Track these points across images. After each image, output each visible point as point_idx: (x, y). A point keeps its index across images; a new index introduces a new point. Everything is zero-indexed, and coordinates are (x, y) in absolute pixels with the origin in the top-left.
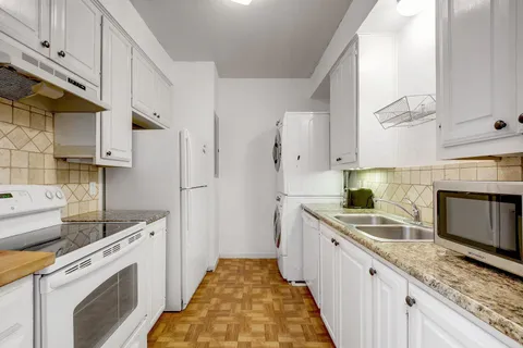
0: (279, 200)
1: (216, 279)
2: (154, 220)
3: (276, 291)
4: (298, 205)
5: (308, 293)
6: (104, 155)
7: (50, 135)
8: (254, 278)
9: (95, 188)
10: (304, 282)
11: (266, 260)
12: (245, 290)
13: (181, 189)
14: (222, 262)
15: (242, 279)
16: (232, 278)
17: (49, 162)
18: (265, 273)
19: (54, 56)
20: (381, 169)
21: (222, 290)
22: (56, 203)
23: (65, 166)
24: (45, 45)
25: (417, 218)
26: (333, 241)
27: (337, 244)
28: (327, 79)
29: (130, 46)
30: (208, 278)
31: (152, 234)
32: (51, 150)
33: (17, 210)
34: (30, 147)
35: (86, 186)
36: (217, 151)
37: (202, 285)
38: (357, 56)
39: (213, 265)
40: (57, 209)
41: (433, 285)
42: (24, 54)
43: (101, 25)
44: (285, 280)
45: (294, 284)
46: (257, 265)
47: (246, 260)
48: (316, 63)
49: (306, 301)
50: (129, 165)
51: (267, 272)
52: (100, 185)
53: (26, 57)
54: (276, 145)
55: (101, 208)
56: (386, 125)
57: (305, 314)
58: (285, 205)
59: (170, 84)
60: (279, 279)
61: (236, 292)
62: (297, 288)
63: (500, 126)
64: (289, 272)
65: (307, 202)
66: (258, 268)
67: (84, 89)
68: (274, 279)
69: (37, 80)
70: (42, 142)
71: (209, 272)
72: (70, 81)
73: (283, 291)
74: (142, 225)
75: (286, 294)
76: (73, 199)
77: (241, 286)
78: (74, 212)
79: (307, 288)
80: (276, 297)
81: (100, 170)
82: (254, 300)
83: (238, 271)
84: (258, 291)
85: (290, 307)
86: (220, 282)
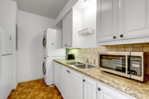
0: (45, 58)
1: (17, 93)
3: (44, 90)
4: (52, 60)
5: (56, 88)
8: (35, 88)
10: (54, 84)
11: (39, 80)
12: (32, 94)
14: (20, 85)
15: (30, 90)
16: (24, 91)
18: (39, 85)
20: (77, 48)
21: (20, 97)
25: (88, 61)
26: (67, 71)
27: (69, 72)
28: (62, 20)
36: (17, 39)
38: (72, 15)
39: (15, 87)
41: (108, 84)
44: (48, 86)
45: (50, 86)
46: (36, 82)
47: (31, 81)
48: (58, 15)
49: (55, 91)
51: (40, 84)
54: (44, 39)
56: (80, 36)
57: (56, 96)
58: (48, 60)
60: (45, 85)
61: (28, 96)
62: (52, 88)
63: (115, 38)
64: (49, 82)
65: (55, 58)
66: (36, 84)
68: (43, 86)
71: (13, 91)
73: (47, 90)
75: (48, 91)
77: (30, 93)
79: (55, 87)
80: (44, 93)
82: (36, 97)
83: (28, 87)
84: (37, 93)
85: (50, 95)
86: (19, 94)
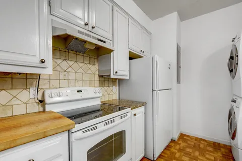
1: (178, 147)
2: (136, 107)
6: (114, 73)
7: (96, 66)
9: (115, 89)
13: (153, 91)
15: (197, 153)
16: (188, 150)
17: (97, 77)
18: (218, 155)
19: (90, 29)
21: (181, 156)
22: (98, 95)
23: (102, 79)
24: (86, 24)
29: (128, 17)
30: (172, 144)
31: (135, 115)
32: (97, 73)
33: (83, 97)
34: (90, 72)
35: (111, 88)
36: (179, 67)
37: (168, 147)
39: (176, 137)
40: (99, 97)
42: (78, 31)
43: (113, 10)
50: (128, 78)
52: (118, 88)
53: (79, 32)
54: (232, 58)
55: (118, 98)
59: (150, 34)
66: (211, 149)
67: (105, 43)
69: (85, 42)
70: (94, 69)
71: (173, 141)
72: (98, 40)
74: (129, 109)
76: (106, 93)
78: (106, 99)
81: (117, 80)
83: (194, 146)
86: (180, 150)
